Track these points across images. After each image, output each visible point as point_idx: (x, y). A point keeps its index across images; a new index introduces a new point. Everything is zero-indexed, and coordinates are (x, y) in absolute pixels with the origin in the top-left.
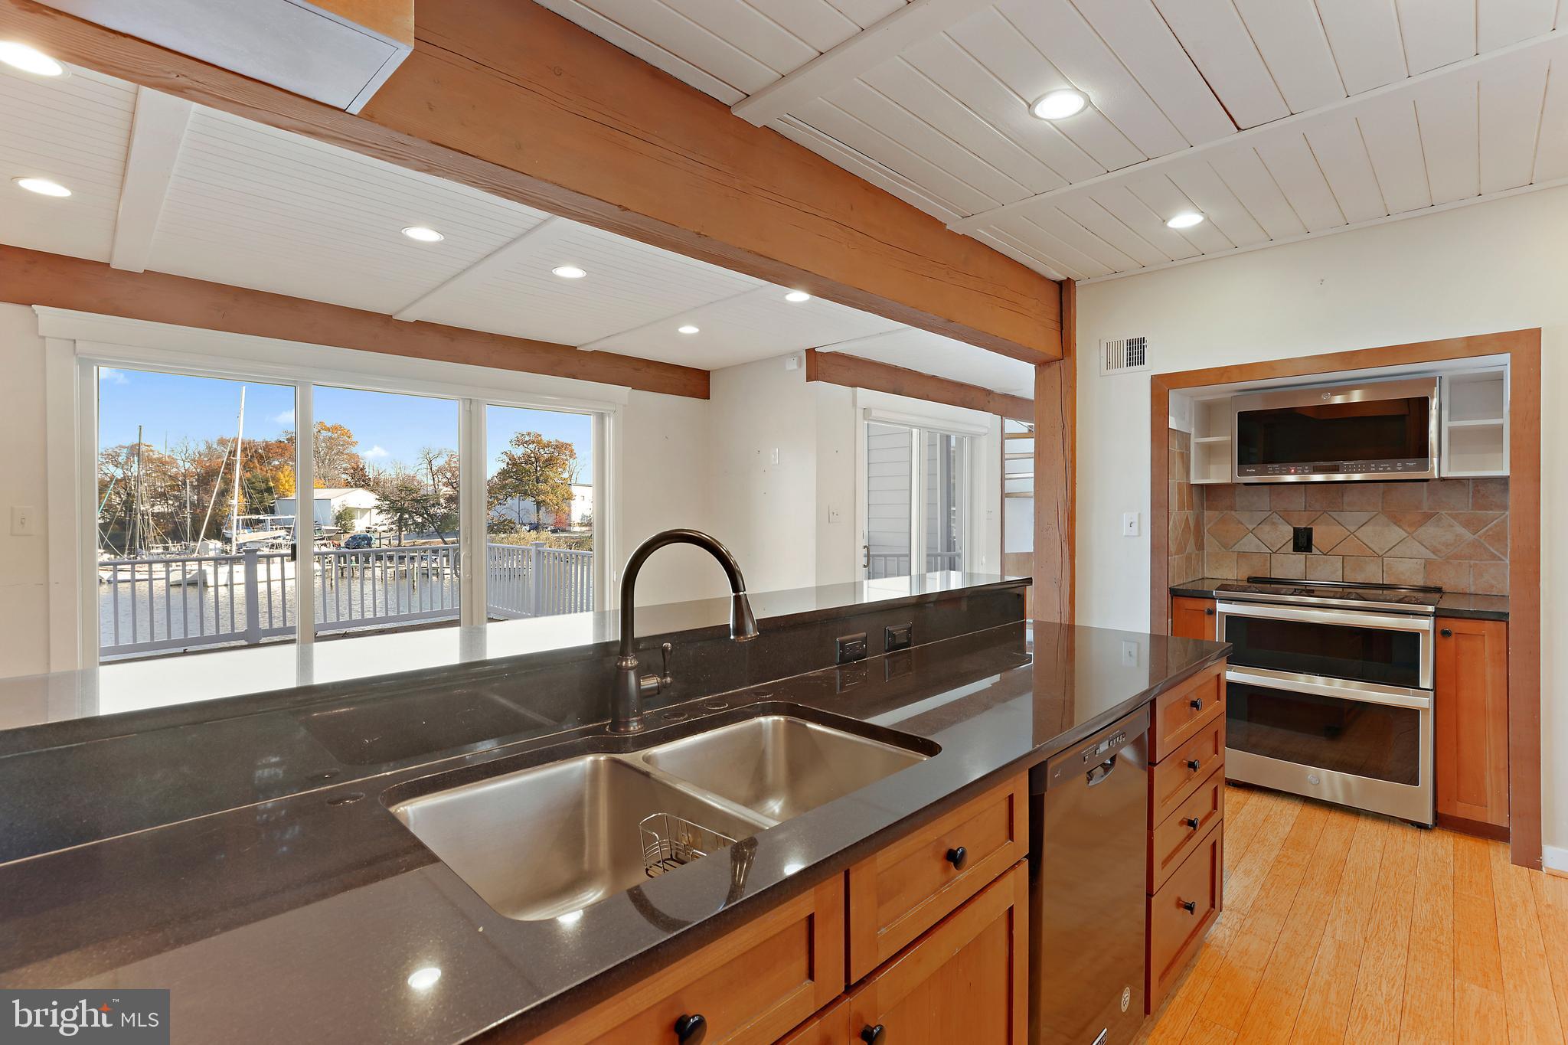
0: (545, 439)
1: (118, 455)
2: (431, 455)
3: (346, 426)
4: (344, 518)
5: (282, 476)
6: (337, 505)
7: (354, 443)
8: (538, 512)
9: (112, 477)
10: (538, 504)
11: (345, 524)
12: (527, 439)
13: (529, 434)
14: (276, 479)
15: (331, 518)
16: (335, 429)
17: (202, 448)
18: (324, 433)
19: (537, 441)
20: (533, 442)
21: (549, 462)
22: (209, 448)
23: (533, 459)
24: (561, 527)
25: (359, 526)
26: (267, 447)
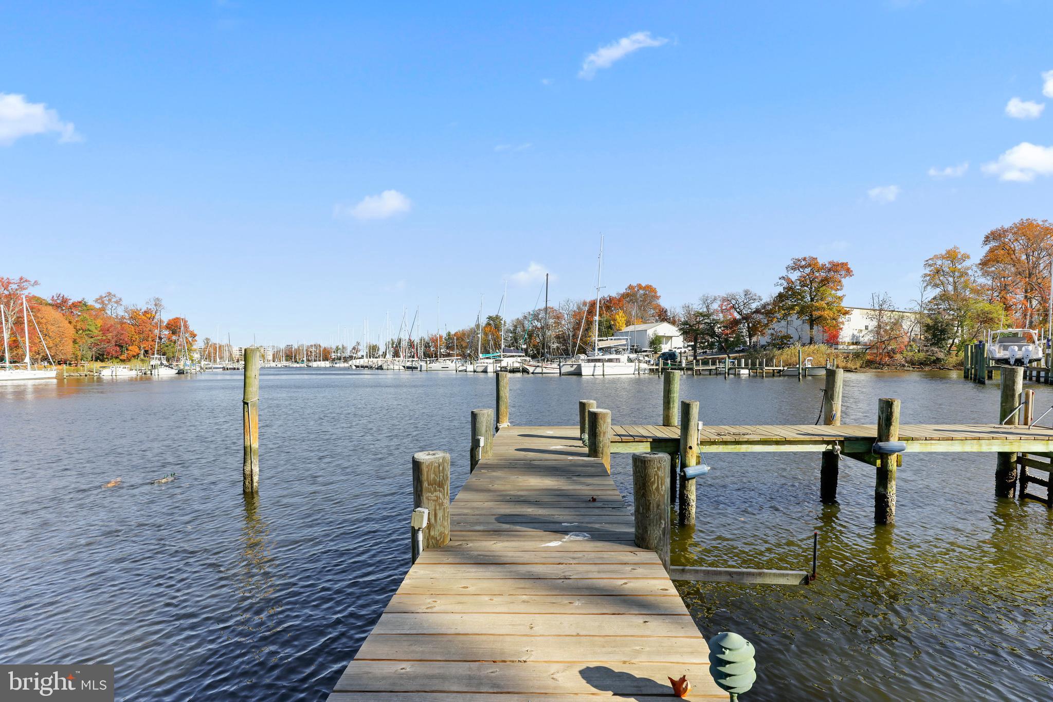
0: (821, 261)
1: (539, 314)
2: (709, 301)
3: (654, 286)
4: (655, 342)
5: (617, 316)
6: (651, 333)
7: (658, 298)
8: (811, 328)
9: (536, 327)
10: (812, 322)
11: (656, 348)
12: (803, 263)
13: (804, 259)
14: (615, 320)
15: (647, 343)
16: (648, 288)
17: (575, 309)
18: (641, 292)
19: (812, 264)
20: (810, 265)
21: (825, 281)
22: (579, 308)
23: (808, 282)
24: (832, 341)
25: (665, 348)
26: (611, 300)
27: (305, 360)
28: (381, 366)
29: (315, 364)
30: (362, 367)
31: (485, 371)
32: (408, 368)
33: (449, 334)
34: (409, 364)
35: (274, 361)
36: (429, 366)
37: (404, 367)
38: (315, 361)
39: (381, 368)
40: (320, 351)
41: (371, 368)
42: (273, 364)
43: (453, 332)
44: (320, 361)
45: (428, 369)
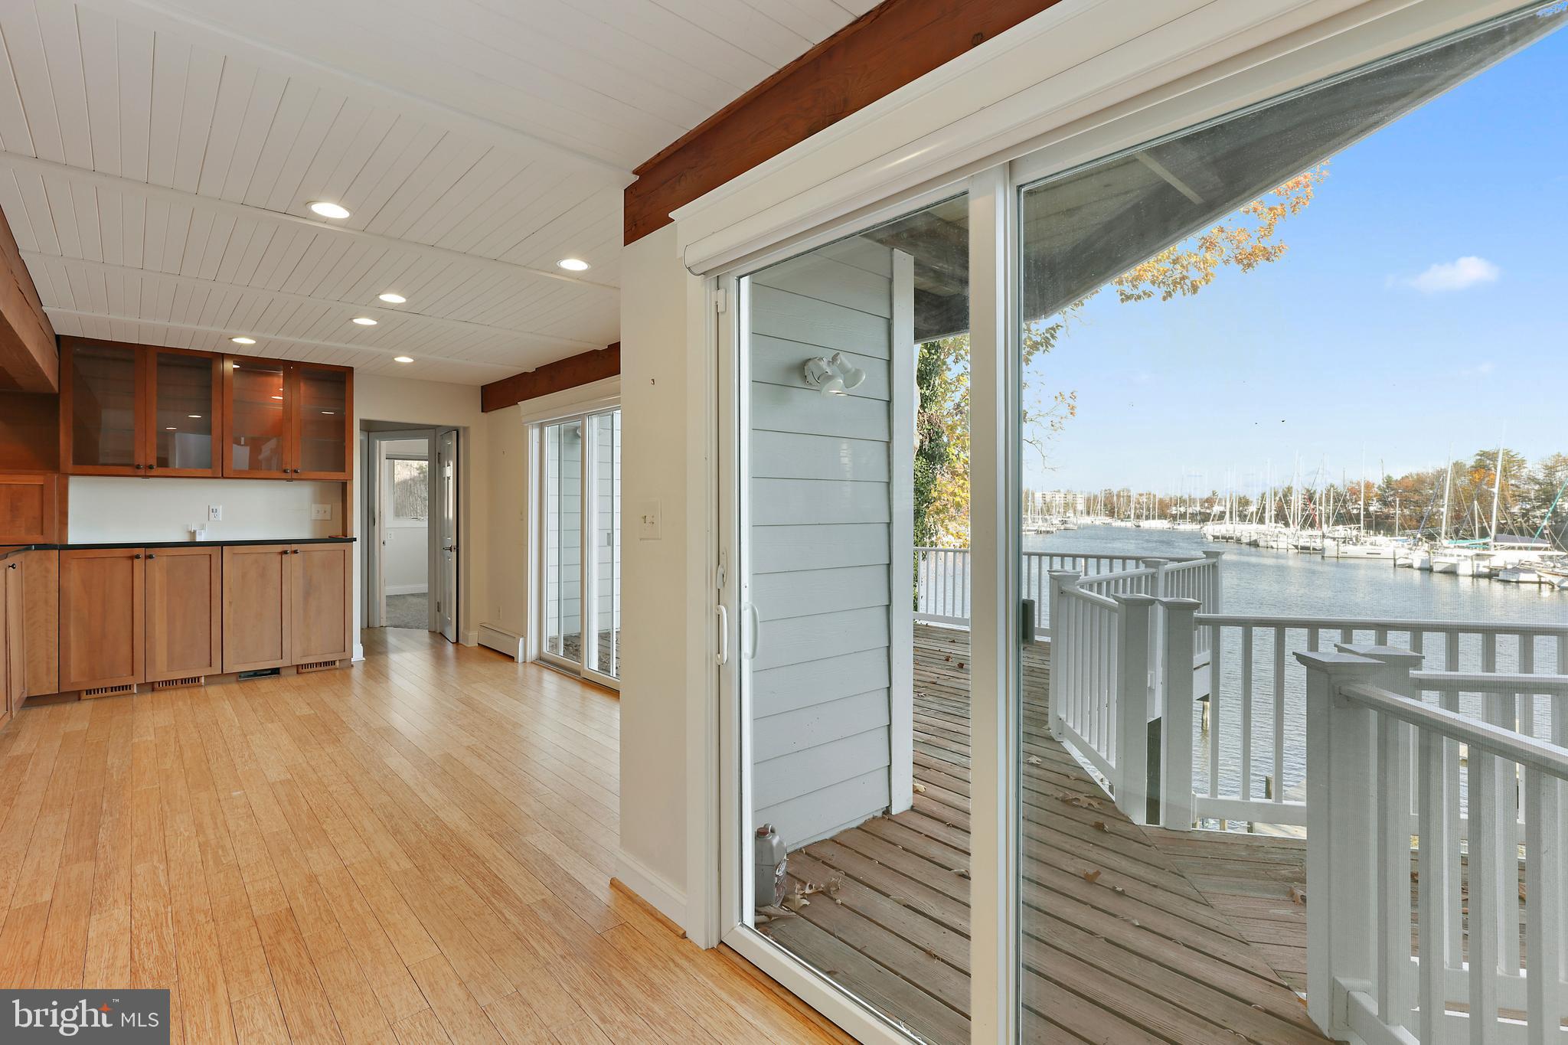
27: (1132, 516)
28: (1256, 541)
29: (1146, 524)
30: (1223, 538)
31: (1451, 572)
32: (1303, 548)
33: (1389, 482)
34: (1301, 543)
35: (1088, 513)
36: (1343, 548)
37: (1296, 547)
38: (1147, 518)
39: (1254, 544)
40: (1154, 504)
41: (1239, 541)
42: (1087, 520)
43: (1397, 476)
44: (1154, 518)
45: (1340, 555)
